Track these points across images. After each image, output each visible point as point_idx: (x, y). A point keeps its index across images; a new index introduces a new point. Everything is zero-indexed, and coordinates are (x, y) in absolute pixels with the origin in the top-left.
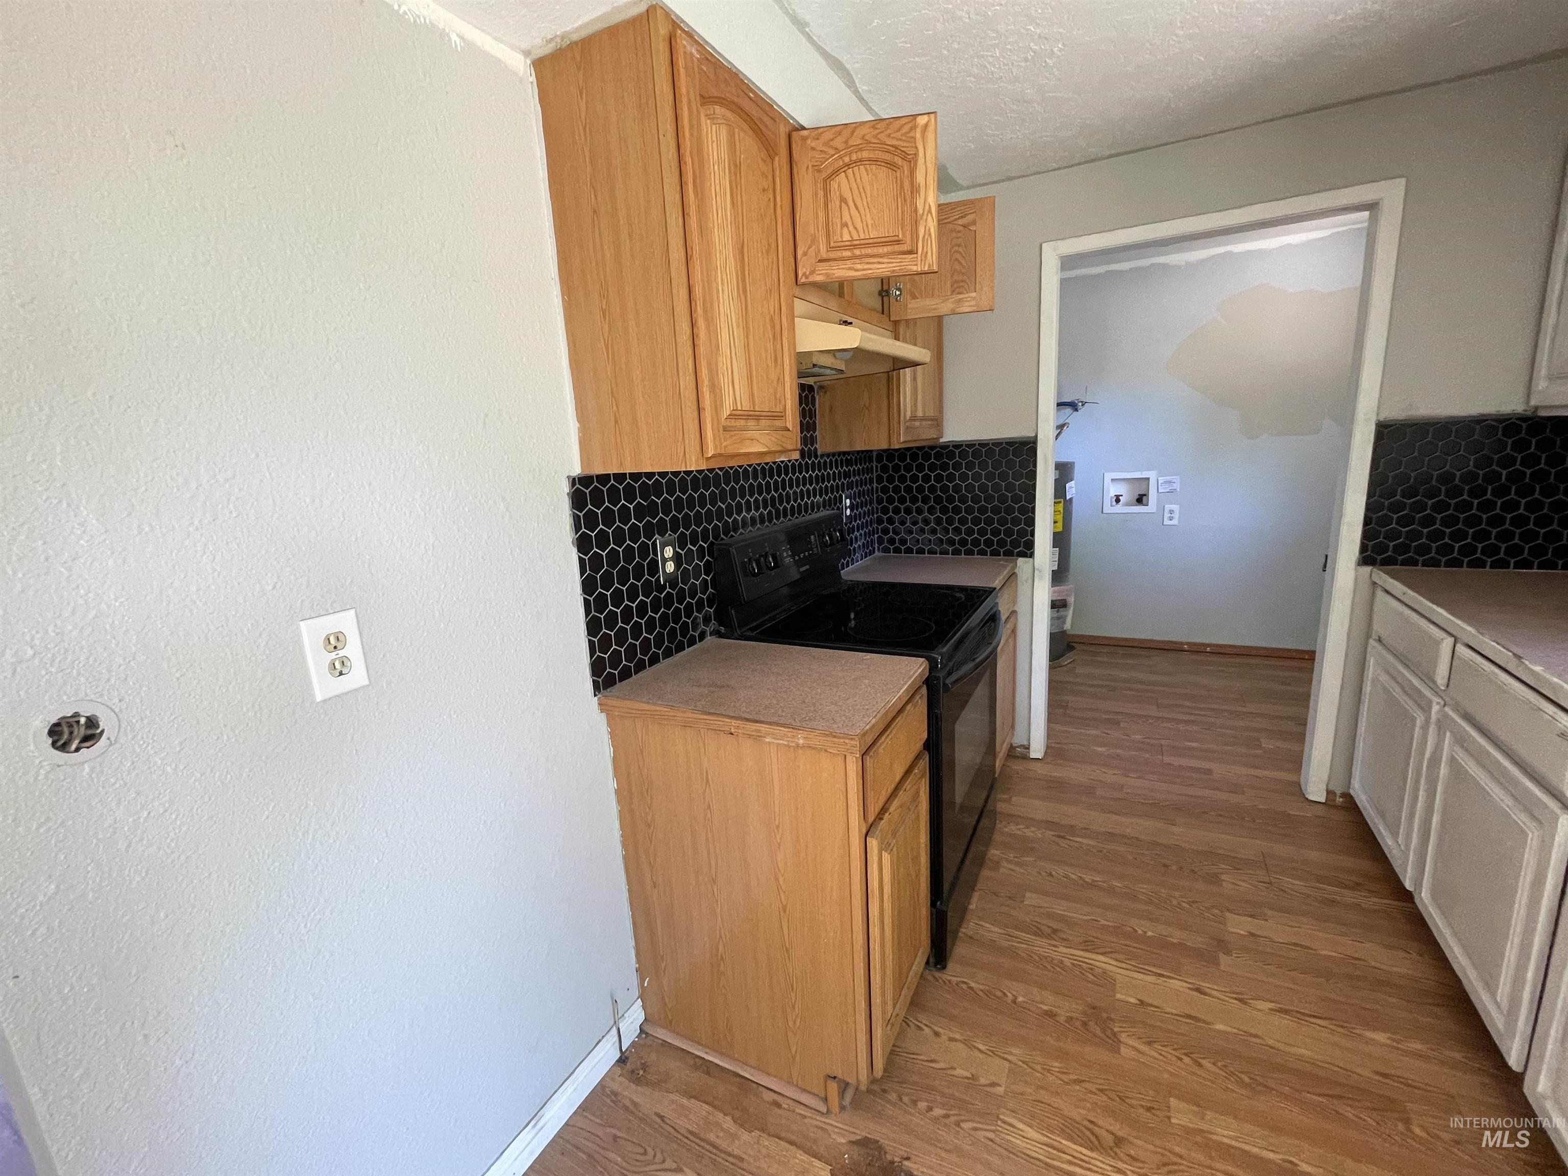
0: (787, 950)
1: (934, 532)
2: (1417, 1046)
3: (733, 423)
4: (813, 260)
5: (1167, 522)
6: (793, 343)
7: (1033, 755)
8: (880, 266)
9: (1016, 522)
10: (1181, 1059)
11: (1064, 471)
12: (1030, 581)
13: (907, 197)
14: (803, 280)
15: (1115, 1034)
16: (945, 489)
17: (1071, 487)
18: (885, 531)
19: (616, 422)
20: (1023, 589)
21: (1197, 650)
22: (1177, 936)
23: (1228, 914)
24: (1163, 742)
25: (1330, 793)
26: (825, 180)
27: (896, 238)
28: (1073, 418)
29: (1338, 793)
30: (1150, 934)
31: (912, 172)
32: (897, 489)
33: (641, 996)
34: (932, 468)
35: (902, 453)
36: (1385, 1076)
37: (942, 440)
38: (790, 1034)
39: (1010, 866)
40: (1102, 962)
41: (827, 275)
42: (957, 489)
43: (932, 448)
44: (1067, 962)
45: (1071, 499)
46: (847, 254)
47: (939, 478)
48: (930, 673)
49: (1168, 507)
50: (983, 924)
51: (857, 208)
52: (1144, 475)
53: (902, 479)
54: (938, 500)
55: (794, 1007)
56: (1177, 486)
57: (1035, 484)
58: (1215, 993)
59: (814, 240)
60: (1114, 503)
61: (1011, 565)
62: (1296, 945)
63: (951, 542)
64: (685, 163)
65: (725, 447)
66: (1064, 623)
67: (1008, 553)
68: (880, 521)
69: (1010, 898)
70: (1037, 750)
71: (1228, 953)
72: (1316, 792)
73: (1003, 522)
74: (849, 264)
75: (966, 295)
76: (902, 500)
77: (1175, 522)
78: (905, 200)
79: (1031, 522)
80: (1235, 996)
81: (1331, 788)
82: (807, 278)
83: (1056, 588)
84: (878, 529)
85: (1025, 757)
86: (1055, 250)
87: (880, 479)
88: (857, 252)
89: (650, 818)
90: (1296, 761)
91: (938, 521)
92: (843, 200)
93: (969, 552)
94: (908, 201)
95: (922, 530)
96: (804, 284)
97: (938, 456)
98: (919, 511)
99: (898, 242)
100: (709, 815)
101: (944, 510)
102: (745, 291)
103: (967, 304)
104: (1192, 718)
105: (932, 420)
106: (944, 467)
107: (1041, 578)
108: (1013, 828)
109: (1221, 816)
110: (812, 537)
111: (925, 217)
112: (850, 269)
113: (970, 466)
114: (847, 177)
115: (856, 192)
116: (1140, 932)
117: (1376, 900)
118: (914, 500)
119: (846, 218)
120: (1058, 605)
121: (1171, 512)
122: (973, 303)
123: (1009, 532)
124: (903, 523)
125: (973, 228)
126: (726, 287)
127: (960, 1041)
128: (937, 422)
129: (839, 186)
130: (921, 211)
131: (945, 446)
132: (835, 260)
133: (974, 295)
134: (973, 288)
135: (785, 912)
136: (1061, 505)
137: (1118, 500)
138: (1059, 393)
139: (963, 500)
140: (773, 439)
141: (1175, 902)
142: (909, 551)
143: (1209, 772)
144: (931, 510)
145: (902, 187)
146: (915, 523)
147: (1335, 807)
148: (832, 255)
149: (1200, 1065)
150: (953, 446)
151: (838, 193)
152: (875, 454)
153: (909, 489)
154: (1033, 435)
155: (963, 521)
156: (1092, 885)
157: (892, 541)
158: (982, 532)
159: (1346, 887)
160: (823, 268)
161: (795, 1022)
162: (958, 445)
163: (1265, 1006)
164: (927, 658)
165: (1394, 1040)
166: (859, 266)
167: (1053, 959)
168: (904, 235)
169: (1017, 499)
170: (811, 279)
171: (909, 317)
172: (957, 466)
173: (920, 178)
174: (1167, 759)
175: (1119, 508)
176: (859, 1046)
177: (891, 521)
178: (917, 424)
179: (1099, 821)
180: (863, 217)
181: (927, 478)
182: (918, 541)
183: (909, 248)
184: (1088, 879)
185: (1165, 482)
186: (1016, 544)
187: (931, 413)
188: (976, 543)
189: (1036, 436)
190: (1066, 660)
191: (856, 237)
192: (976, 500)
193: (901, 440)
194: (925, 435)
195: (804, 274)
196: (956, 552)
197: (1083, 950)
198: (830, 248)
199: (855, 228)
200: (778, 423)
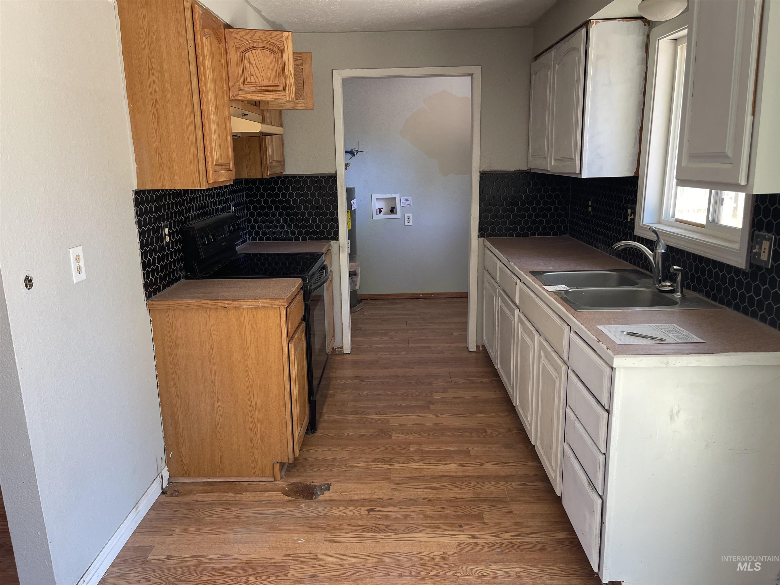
0: (253, 407)
1: (283, 227)
2: (494, 415)
3: (217, 167)
4: (238, 90)
5: (407, 224)
6: (231, 129)
7: (345, 352)
8: (268, 96)
9: (329, 221)
10: (414, 435)
11: (350, 193)
12: (338, 254)
13: (280, 66)
14: (233, 98)
15: (390, 435)
16: (288, 202)
17: (354, 203)
18: (253, 227)
19: (160, 166)
20: (334, 257)
21: (427, 297)
22: (413, 403)
23: (434, 394)
24: (410, 339)
25: (477, 346)
26: (242, 52)
27: (276, 84)
28: (353, 160)
29: (480, 345)
30: (403, 405)
31: (282, 56)
32: (259, 202)
33: (167, 465)
34: (280, 189)
35: (269, 181)
36: (481, 424)
37: (284, 173)
38: (255, 450)
39: (340, 395)
40: (383, 417)
41: (244, 97)
42: (295, 201)
43: (279, 178)
44: (369, 420)
45: (355, 210)
46: (254, 88)
47: (284, 195)
48: (303, 285)
49: (407, 215)
50: (330, 416)
51: (258, 68)
52: (393, 196)
53: (262, 196)
54: (284, 208)
55: (257, 435)
56: (410, 202)
57: (337, 199)
58: (428, 416)
59: (237, 81)
60: (379, 213)
61: (328, 244)
62: (457, 397)
63: (293, 233)
64: (199, 58)
65: (216, 178)
66: (356, 285)
67: (326, 239)
68: (249, 221)
69: (341, 405)
70: (347, 349)
71: (433, 404)
72: (472, 348)
73: (321, 221)
74: (254, 93)
75: (300, 101)
76: (263, 208)
77: (411, 223)
78: (279, 68)
79: (337, 221)
80: (435, 415)
81: (478, 344)
82: (234, 97)
83: (352, 264)
84: (248, 226)
85: (341, 354)
86: (339, 74)
87: (248, 196)
88: (258, 88)
89: (176, 361)
90: (465, 339)
91: (285, 221)
92: (251, 64)
93: (304, 239)
94: (281, 68)
95: (276, 227)
96: (233, 100)
97: (283, 182)
98: (274, 215)
99: (277, 86)
100: (211, 351)
101: (288, 214)
102: (217, 109)
103: (300, 105)
104: (423, 327)
105: (279, 162)
106: (287, 189)
107: (343, 252)
108: (339, 382)
109: (433, 362)
110: (225, 227)
111: (289, 76)
112: (255, 96)
113: (302, 189)
114: (252, 53)
115: (257, 61)
116: (399, 405)
117: (489, 379)
118: (270, 208)
119: (252, 72)
120: (352, 274)
121: (409, 217)
122: (303, 105)
123: (325, 227)
124: (264, 222)
125: (301, 67)
126: (212, 109)
127: (327, 450)
128: (282, 163)
129: (249, 57)
130: (287, 74)
131: (287, 177)
132: (248, 90)
133: (303, 100)
134: (303, 97)
135: (251, 388)
136: (350, 213)
137: (380, 211)
138: (345, 146)
139: (299, 208)
140: (228, 175)
141: (413, 394)
142: (268, 239)
143: (430, 347)
144: (281, 214)
145: (278, 61)
146: (271, 222)
147: (480, 352)
148: (246, 88)
149: (421, 435)
150: (291, 177)
151: (248, 60)
152: (243, 180)
153: (266, 202)
154: (334, 173)
155: (300, 220)
156: (378, 394)
157: (257, 233)
158: (311, 227)
159: (479, 377)
160: (242, 94)
161: (257, 443)
162: (294, 177)
163: (445, 416)
164: (301, 277)
165: (485, 415)
166: (259, 95)
167: (363, 420)
168: (279, 83)
169: (328, 208)
170: (236, 98)
171: (270, 109)
172: (294, 189)
173: (286, 59)
174: (411, 345)
175: (382, 216)
176: (288, 440)
177: (256, 221)
178: (274, 164)
179: (381, 372)
180: (261, 73)
181: (277, 196)
182: (273, 233)
183: (282, 89)
184: (376, 393)
185: (404, 200)
186: (329, 233)
187: (279, 158)
188: (307, 233)
189: (336, 173)
190: (358, 308)
191: (257, 81)
192: (306, 208)
193: (268, 173)
194: (278, 170)
195: (233, 95)
196: (297, 239)
197: (376, 415)
198: (245, 85)
199: (257, 77)
200: (227, 167)
